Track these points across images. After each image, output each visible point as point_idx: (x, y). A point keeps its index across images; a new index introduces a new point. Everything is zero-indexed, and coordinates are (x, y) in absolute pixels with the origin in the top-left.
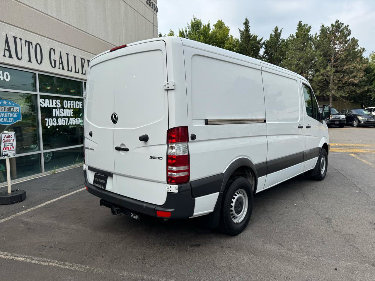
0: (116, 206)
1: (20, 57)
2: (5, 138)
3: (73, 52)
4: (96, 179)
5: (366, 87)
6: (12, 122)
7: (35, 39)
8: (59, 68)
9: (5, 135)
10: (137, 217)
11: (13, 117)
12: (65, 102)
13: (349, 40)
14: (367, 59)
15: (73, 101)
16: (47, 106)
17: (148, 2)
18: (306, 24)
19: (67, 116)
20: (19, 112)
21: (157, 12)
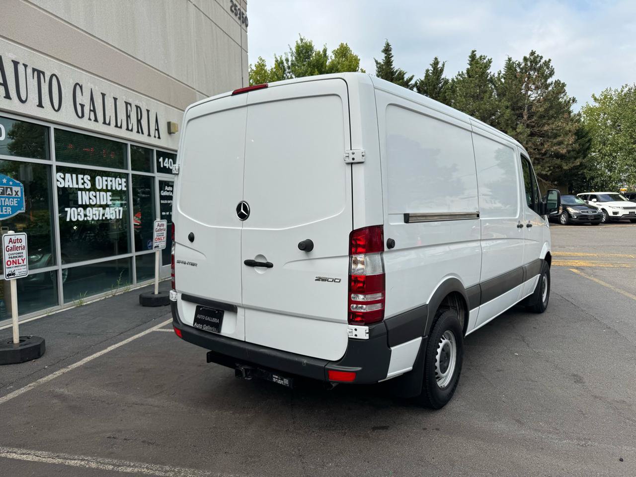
0: (243, 362)
1: (24, 98)
2: (11, 243)
3: (112, 90)
4: (199, 316)
5: (578, 160)
6: (9, 215)
7: (49, 67)
8: (90, 119)
9: (11, 239)
10: (286, 382)
11: (10, 206)
12: (98, 178)
13: (552, 83)
14: (579, 115)
15: (112, 177)
16: (69, 186)
17: (233, 9)
18: (484, 56)
19: (102, 203)
20: (20, 196)
21: (247, 26)
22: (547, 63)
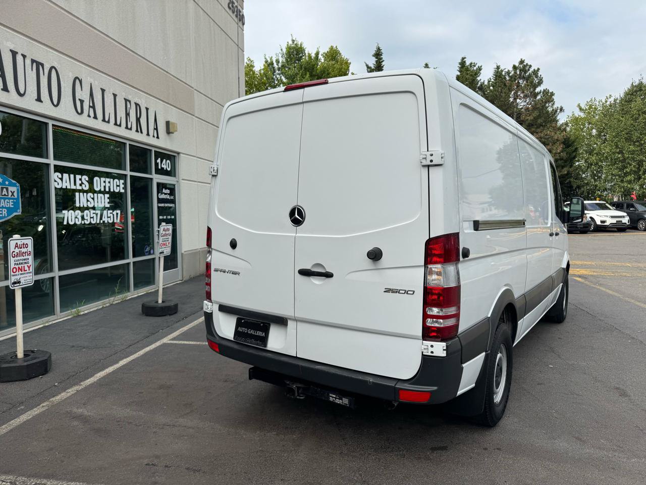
0: (295, 380)
1: (22, 91)
2: (17, 248)
3: (112, 86)
4: (240, 329)
5: (565, 169)
6: (5, 217)
7: (49, 59)
8: (89, 116)
9: (17, 243)
10: (345, 401)
11: (5, 208)
12: (96, 179)
13: (540, 92)
14: (567, 124)
15: (111, 178)
16: (66, 186)
17: (231, 6)
18: (474, 63)
19: (100, 206)
20: (16, 197)
21: (243, 24)
22: (536, 72)
